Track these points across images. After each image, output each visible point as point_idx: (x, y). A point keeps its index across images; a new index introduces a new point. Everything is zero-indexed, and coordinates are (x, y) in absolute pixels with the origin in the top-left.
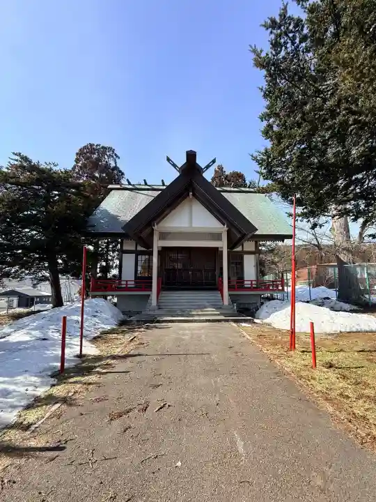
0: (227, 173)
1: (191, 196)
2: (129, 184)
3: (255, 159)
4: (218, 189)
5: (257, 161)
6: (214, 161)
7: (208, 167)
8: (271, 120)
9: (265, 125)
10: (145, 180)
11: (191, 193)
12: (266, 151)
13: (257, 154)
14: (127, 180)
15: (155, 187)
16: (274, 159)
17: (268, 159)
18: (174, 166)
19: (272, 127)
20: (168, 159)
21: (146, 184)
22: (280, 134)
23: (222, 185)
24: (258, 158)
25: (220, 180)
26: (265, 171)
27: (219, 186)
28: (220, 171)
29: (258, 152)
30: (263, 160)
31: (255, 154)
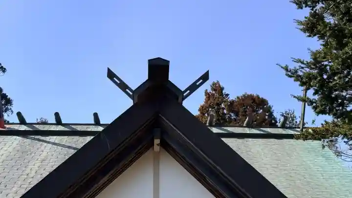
0: (232, 97)
1: (157, 148)
2: (22, 121)
3: (292, 74)
4: (215, 130)
5: (298, 78)
6: (205, 77)
7: (193, 88)
8: (319, 6)
9: (308, 15)
10: (57, 115)
11: (157, 141)
12: (315, 59)
13: (297, 65)
14: (19, 114)
15: (79, 128)
16: (335, 74)
17: (322, 76)
18: (123, 86)
19: (322, 18)
20: (111, 75)
21: (59, 122)
22: (341, 30)
23: (222, 121)
24: (300, 73)
25: (217, 112)
26: (317, 97)
27: (218, 125)
28: (217, 95)
29: (299, 61)
30: (310, 77)
31: (293, 66)
